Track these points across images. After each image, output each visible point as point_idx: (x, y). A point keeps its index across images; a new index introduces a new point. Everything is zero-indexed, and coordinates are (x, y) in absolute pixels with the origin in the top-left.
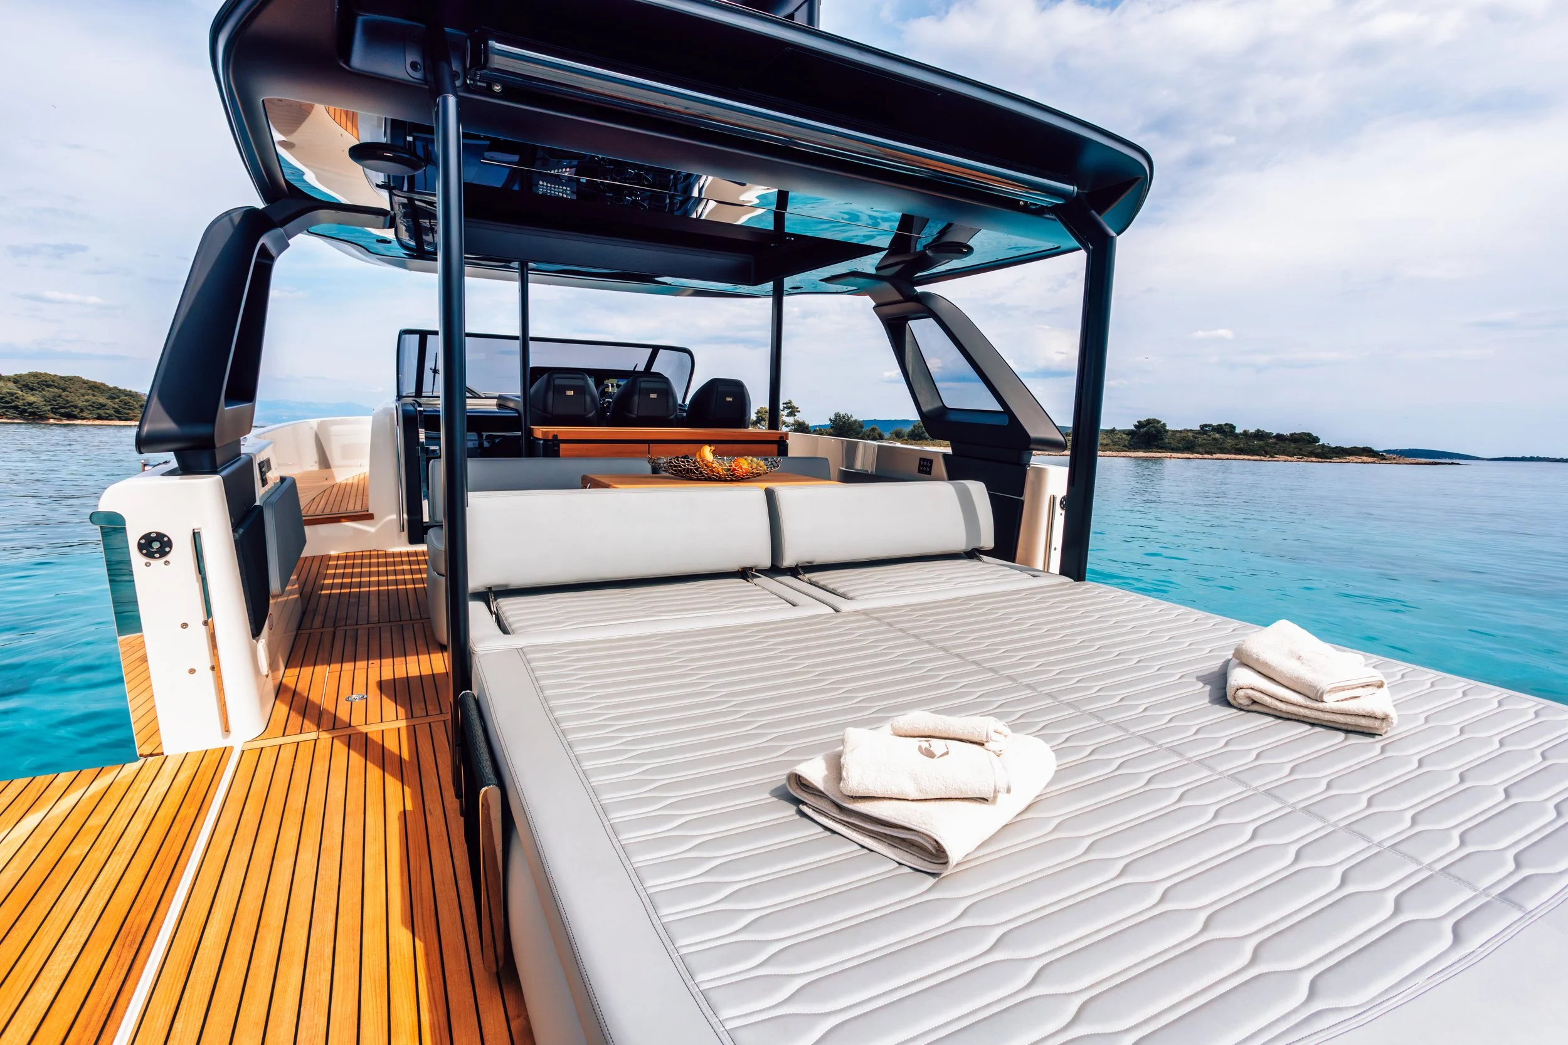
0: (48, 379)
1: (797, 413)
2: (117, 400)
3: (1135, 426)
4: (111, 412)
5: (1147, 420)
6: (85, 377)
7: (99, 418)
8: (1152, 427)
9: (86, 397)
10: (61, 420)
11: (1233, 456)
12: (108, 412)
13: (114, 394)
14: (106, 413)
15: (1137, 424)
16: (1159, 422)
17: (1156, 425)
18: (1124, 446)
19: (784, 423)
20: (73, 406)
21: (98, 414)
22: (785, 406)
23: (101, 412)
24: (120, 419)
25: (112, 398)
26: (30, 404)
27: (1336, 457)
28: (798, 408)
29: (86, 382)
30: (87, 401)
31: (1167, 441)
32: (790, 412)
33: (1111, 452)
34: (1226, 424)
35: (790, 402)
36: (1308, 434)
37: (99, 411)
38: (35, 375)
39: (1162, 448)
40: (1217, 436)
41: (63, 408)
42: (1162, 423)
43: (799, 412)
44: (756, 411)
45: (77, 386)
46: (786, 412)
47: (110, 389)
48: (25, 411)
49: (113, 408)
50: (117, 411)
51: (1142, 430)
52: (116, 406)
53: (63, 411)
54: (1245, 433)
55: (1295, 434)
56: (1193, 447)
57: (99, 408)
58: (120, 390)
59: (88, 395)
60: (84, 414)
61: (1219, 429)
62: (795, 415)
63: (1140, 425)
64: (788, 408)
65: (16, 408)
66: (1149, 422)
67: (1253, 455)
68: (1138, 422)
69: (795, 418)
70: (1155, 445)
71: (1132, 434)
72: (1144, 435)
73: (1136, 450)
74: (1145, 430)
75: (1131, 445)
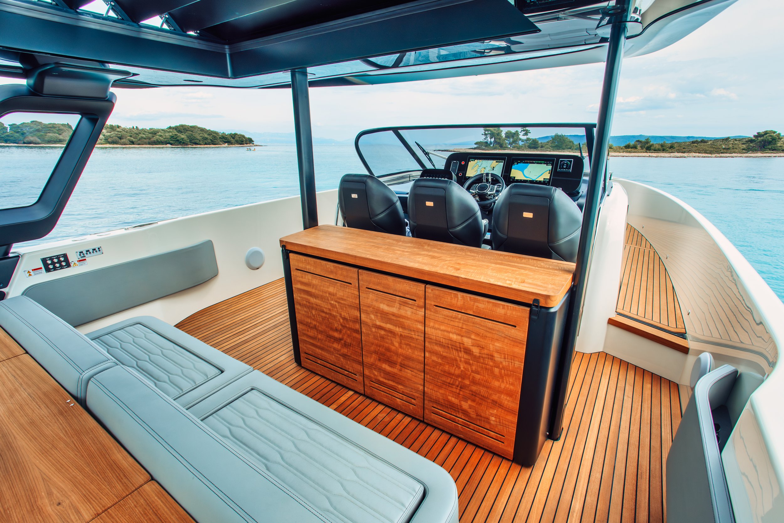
0: (186, 127)
1: (528, 134)
2: (211, 136)
3: (755, 136)
4: (210, 141)
5: (765, 132)
6: (199, 126)
7: (206, 144)
8: (769, 136)
9: (201, 135)
10: (193, 145)
12: (208, 141)
13: (210, 133)
14: (208, 142)
15: (756, 134)
16: (775, 132)
17: (772, 134)
18: (743, 149)
19: (520, 139)
20: (196, 139)
21: (205, 142)
23: (206, 141)
24: (213, 144)
25: (209, 135)
26: (183, 139)
28: (529, 131)
29: (199, 128)
30: (201, 136)
31: (778, 145)
32: (525, 133)
37: (205, 141)
38: (182, 126)
39: (773, 150)
41: (193, 140)
42: (777, 133)
43: (530, 133)
44: (505, 133)
45: (196, 130)
47: (208, 131)
48: (181, 142)
49: (210, 139)
50: (212, 141)
51: (759, 139)
52: (211, 138)
53: (193, 141)
57: (205, 140)
58: (211, 131)
59: (201, 134)
60: (201, 143)
62: (528, 135)
63: (759, 136)
65: (178, 140)
66: (766, 133)
68: (758, 133)
69: (527, 136)
70: (768, 148)
71: (751, 141)
72: (760, 142)
73: (755, 152)
74: (762, 138)
75: (749, 149)
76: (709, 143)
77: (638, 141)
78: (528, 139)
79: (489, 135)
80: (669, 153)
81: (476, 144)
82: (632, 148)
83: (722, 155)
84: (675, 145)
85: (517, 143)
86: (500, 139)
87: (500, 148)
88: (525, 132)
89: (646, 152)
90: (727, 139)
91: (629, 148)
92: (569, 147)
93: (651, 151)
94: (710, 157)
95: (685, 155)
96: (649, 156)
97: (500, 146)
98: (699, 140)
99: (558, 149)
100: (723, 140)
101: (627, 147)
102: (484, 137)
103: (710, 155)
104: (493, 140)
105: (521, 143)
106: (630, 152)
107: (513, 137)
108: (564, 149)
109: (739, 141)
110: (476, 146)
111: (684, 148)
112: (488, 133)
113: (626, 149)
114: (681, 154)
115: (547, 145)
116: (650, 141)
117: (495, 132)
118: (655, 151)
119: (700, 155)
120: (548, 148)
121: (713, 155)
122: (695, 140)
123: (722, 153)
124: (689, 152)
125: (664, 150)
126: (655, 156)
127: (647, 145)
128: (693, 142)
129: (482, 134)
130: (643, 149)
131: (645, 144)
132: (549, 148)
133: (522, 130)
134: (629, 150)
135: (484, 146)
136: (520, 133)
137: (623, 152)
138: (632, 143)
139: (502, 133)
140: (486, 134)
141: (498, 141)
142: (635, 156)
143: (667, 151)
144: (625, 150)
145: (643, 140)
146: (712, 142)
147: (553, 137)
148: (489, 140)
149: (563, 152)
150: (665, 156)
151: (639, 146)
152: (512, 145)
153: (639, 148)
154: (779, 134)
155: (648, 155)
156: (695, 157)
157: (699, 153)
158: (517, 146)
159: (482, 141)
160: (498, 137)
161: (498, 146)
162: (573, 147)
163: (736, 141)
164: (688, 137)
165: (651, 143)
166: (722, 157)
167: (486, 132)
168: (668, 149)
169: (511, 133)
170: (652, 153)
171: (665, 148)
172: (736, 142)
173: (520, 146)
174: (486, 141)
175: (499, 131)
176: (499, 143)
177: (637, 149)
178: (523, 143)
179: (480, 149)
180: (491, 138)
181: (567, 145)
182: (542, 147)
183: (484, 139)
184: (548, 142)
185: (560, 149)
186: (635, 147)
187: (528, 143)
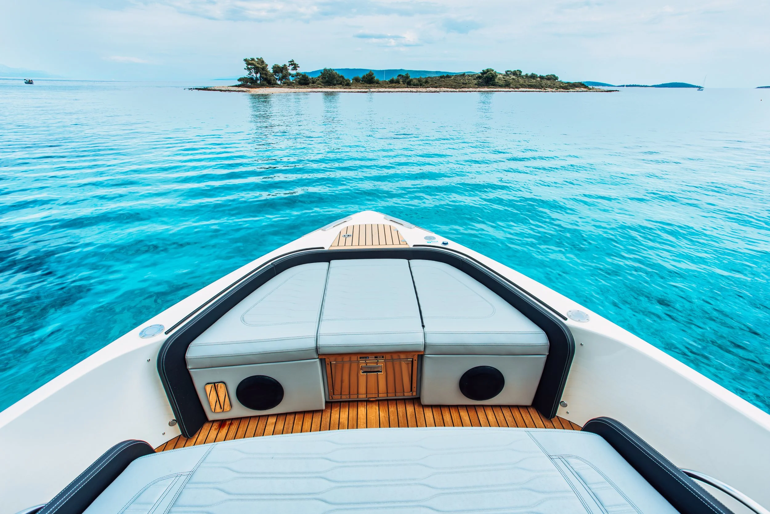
1: (297, 68)
3: (481, 73)
8: (490, 73)
11: (528, 89)
15: (482, 72)
18: (476, 84)
19: (290, 74)
22: (290, 63)
27: (571, 88)
28: (298, 65)
31: (496, 81)
32: (293, 68)
33: (472, 89)
34: (518, 70)
35: (293, 61)
36: (554, 75)
39: (494, 85)
40: (514, 77)
42: (494, 71)
43: (299, 67)
44: (272, 67)
46: (291, 67)
51: (484, 75)
54: (526, 76)
55: (548, 75)
56: (509, 84)
61: (514, 73)
62: (297, 70)
63: (484, 73)
64: (292, 65)
66: (488, 71)
67: (536, 88)
68: (483, 71)
69: (297, 71)
70: (491, 84)
71: (479, 77)
72: (485, 78)
73: (483, 87)
74: (486, 75)
75: (479, 84)
76: (452, 78)
77: (400, 75)
78: (298, 74)
79: (253, 70)
80: (425, 88)
81: (240, 80)
82: (395, 83)
83: (463, 89)
84: (429, 80)
85: (287, 79)
86: (266, 74)
87: (267, 84)
88: (294, 66)
89: (408, 87)
90: (463, 75)
91: (393, 83)
92: (339, 82)
93: (411, 86)
94: (455, 92)
95: (438, 89)
96: (411, 92)
97: (267, 83)
98: (445, 75)
99: (329, 85)
100: (461, 75)
101: (392, 81)
102: (248, 72)
103: (455, 90)
104: (258, 75)
105: (291, 79)
106: (394, 87)
107: (282, 72)
108: (335, 85)
109: (471, 76)
110: (240, 83)
111: (436, 83)
112: (251, 67)
113: (391, 83)
114: (435, 89)
115: (318, 80)
116: (409, 76)
117: (260, 66)
118: (414, 85)
119: (448, 89)
120: (319, 84)
121: (457, 90)
122: (442, 75)
123: (463, 88)
124: (440, 86)
125: (421, 85)
126: (415, 91)
127: (408, 80)
128: (441, 77)
129: (245, 69)
130: (405, 84)
131: (406, 79)
132: (321, 84)
133: (289, 64)
134: (394, 85)
135: (250, 83)
136: (288, 68)
137: (389, 87)
138: (395, 78)
139: (268, 67)
140: (248, 69)
141: (265, 77)
142: (399, 92)
143: (424, 86)
144: (391, 85)
145: (404, 74)
146: (453, 77)
147: (323, 72)
148: (255, 75)
149: (335, 88)
150: (423, 91)
151: (401, 80)
152: (282, 80)
153: (401, 83)
154: (495, 72)
155: (409, 91)
156: (445, 92)
157: (447, 88)
158: (288, 81)
159: (246, 76)
160: (264, 72)
161: (265, 82)
162: (344, 82)
163: (470, 76)
164: (437, 72)
165: (410, 78)
166: (464, 92)
167: (249, 66)
168: (424, 84)
169: (279, 68)
170: (412, 88)
171: (422, 83)
172: (470, 78)
173: (290, 82)
174: (250, 76)
175: (264, 65)
176: (265, 79)
177: (400, 84)
178: (293, 78)
179: (246, 87)
180: (256, 73)
181: (337, 81)
182: (314, 82)
183: (249, 74)
184: (319, 77)
185: (331, 85)
186: (398, 82)
187: (299, 78)
